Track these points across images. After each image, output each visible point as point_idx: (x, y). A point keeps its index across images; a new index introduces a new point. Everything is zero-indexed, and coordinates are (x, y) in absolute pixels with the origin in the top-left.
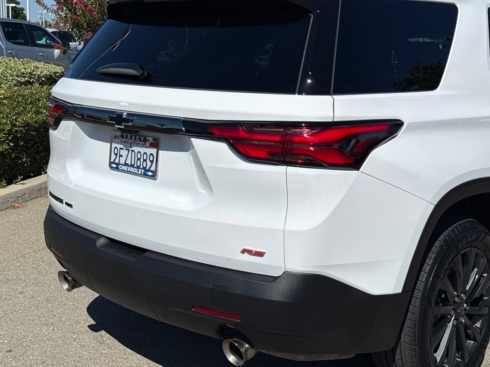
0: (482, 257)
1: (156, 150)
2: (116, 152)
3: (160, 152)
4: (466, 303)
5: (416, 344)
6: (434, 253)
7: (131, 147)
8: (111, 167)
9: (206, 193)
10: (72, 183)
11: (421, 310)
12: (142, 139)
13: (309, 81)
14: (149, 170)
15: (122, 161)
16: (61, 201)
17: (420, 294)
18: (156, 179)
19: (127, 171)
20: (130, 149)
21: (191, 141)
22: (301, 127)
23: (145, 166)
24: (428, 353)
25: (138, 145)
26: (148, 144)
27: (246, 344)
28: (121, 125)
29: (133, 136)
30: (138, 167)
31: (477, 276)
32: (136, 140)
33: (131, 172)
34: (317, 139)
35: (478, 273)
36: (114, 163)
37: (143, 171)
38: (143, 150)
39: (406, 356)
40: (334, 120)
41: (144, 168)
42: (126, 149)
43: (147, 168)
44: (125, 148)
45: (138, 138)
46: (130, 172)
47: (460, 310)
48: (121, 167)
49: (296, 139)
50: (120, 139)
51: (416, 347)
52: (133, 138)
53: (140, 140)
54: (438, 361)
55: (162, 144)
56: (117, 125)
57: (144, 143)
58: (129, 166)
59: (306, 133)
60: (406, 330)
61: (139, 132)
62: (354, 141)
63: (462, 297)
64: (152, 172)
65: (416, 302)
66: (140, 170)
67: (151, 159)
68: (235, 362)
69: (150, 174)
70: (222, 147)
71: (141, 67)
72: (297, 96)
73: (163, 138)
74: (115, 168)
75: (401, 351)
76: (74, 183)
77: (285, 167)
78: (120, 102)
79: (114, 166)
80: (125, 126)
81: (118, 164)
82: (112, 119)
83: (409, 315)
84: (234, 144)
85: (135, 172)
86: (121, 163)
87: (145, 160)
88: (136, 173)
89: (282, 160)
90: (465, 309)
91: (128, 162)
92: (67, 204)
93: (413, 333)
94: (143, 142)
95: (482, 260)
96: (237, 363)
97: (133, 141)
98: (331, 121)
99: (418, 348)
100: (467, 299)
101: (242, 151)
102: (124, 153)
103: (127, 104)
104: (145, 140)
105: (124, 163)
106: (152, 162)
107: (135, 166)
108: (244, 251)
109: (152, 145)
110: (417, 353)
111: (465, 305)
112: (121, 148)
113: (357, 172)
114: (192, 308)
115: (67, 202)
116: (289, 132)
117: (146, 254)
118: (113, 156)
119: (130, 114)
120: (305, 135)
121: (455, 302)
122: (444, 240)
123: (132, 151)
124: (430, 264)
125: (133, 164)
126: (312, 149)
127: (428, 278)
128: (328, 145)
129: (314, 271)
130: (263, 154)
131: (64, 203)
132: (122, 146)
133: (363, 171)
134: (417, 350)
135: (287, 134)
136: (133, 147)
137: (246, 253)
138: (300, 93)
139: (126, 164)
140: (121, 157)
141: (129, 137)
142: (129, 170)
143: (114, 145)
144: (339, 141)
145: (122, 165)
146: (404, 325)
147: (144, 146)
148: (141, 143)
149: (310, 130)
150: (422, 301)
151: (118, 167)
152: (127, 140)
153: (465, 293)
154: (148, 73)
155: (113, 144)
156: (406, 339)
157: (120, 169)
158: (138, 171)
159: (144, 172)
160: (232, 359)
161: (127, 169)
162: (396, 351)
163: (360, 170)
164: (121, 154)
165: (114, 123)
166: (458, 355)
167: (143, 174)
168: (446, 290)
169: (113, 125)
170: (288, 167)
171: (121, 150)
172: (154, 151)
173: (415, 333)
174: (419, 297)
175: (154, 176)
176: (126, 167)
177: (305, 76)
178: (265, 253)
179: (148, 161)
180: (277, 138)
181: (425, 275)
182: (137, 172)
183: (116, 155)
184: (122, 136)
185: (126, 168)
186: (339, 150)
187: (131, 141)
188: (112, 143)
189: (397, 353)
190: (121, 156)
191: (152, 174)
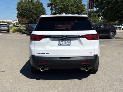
7: (64, 41)
8: (59, 45)
18: (70, 45)
55: (71, 40)
85: (65, 45)
87: (67, 43)
108: (89, 53)
112: (61, 42)
115: (46, 53)
147: (67, 40)
188: (58, 41)
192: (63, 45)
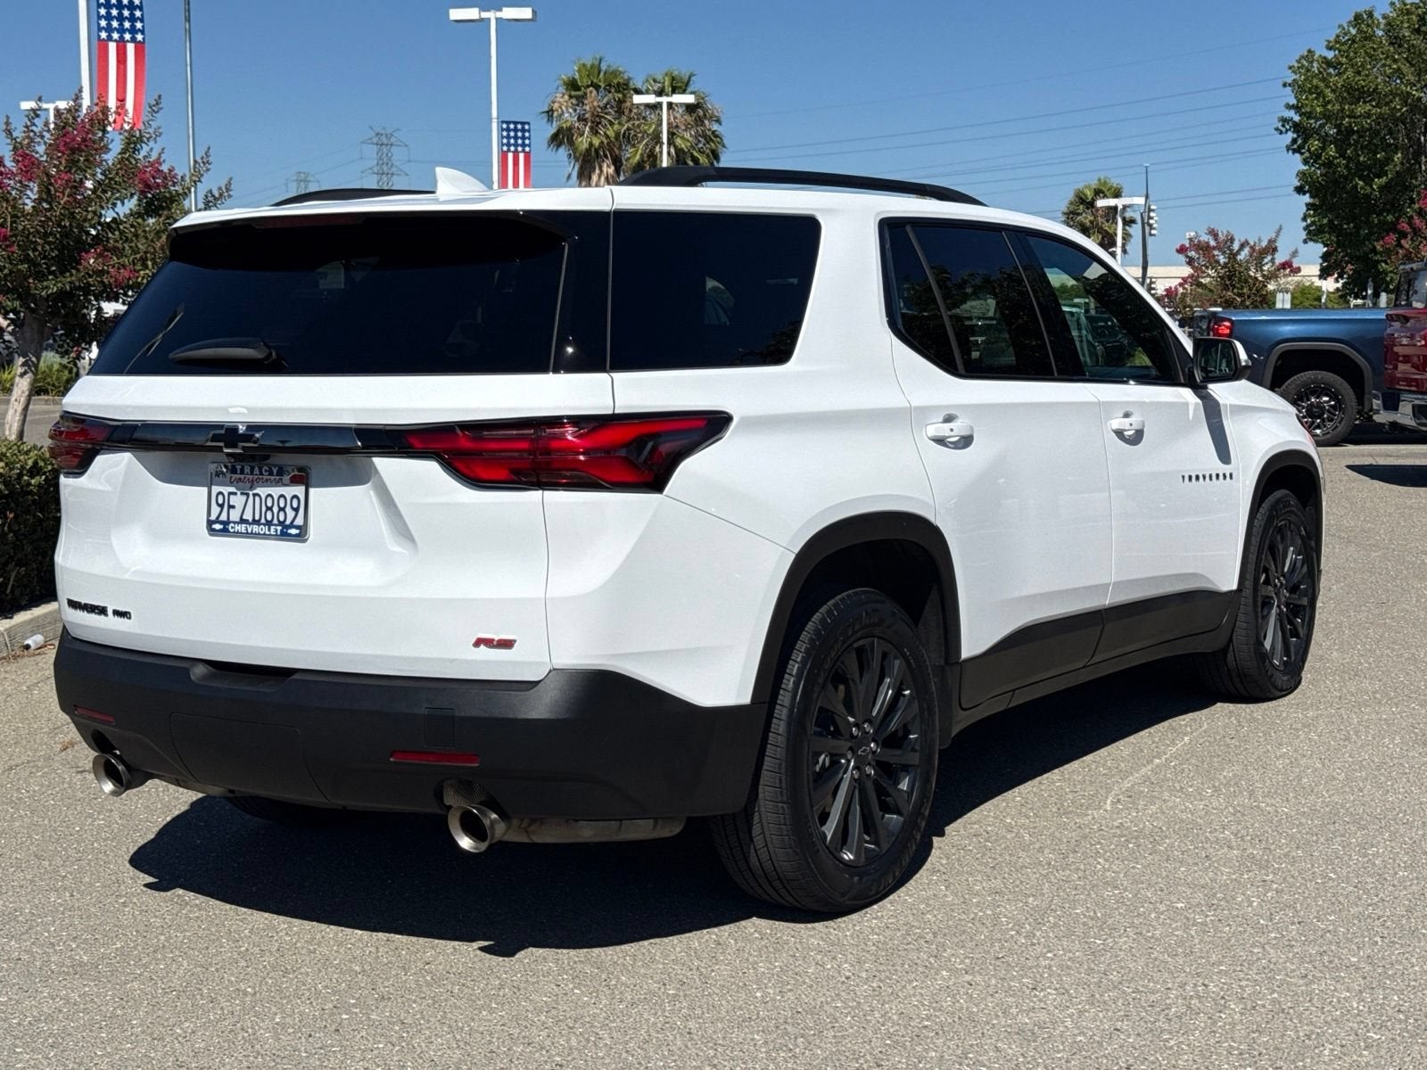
0: (896, 658)
1: (302, 488)
2: (220, 502)
3: (312, 490)
4: (874, 740)
5: (785, 799)
6: (804, 642)
7: (251, 488)
8: (212, 531)
9: (404, 551)
10: (128, 570)
11: (788, 740)
12: (275, 471)
13: (570, 350)
14: (292, 526)
15: (235, 515)
16: (102, 611)
17: (785, 711)
18: (307, 540)
19: (247, 533)
20: (251, 493)
21: (372, 463)
22: (562, 425)
23: (282, 519)
24: (806, 817)
25: (267, 483)
26: (286, 478)
27: (491, 812)
28: (236, 447)
29: (257, 469)
30: (269, 523)
31: (890, 692)
32: (261, 474)
33: (255, 534)
34: (588, 443)
35: (891, 686)
36: (217, 521)
37: (279, 528)
38: (276, 491)
39: (770, 825)
40: (616, 412)
41: (281, 523)
42: (242, 494)
43: (288, 522)
44: (239, 493)
45: (266, 471)
46: (252, 533)
47: (864, 751)
48: (232, 527)
49: (555, 444)
50: (229, 475)
51: (785, 806)
52: (256, 471)
53: (271, 474)
54: (829, 838)
55: (314, 476)
56: (227, 447)
57: (278, 478)
58: (250, 524)
59: (570, 433)
60: (766, 777)
61: (267, 457)
62: (650, 445)
63: (864, 728)
64: (297, 527)
65: (780, 726)
66: (272, 528)
67: (295, 505)
68: (472, 848)
69: (293, 531)
70: (431, 468)
71: (265, 344)
72: (551, 375)
73: (317, 464)
74: (220, 531)
75: (760, 818)
76: (133, 569)
77: (541, 492)
78: (231, 407)
79: (218, 527)
80: (244, 448)
81: (225, 523)
82: (215, 438)
83: (770, 750)
84: (451, 461)
85: (262, 533)
86: (231, 519)
87: (282, 509)
88: (264, 534)
89: (535, 480)
90: (874, 753)
91: (248, 516)
92: (117, 613)
93: (777, 781)
94: (279, 475)
95: (897, 663)
96: (475, 848)
97: (256, 477)
98: (611, 412)
99: (788, 808)
100: (876, 732)
101: (466, 471)
102: (238, 500)
103: (245, 411)
104: (281, 472)
105: (238, 520)
106: (296, 510)
107: (263, 521)
108: (478, 643)
109: (295, 481)
110: (787, 816)
111: (872, 745)
112: (230, 494)
113: (659, 495)
114: (391, 757)
115: (118, 609)
116: (543, 434)
117: (295, 677)
118: (215, 510)
119: (253, 427)
120: (570, 438)
121: (852, 735)
122: (820, 621)
123: (254, 495)
124: (799, 660)
125: (257, 518)
126: (582, 458)
127: (796, 685)
128: (608, 451)
129: (600, 665)
130: (503, 474)
131: (110, 612)
132: (233, 489)
133: (669, 495)
134: (787, 811)
135: (540, 438)
136: (255, 489)
137: (482, 647)
138: (556, 371)
139: (242, 521)
140: (231, 510)
141: (247, 470)
142: (250, 531)
143: (215, 489)
144: (627, 445)
145: (234, 523)
146: (761, 770)
147: (279, 483)
148: (272, 478)
149: (576, 429)
150: (789, 724)
151: (228, 529)
152: (242, 476)
153: (870, 722)
154: (277, 354)
155: (213, 487)
156: (767, 793)
157: (232, 530)
158: (269, 530)
159: (281, 531)
160: (465, 843)
161: (247, 530)
162: (752, 819)
163: (665, 492)
164: (231, 503)
165: (222, 444)
166: (867, 838)
167: (279, 533)
168: (832, 709)
169: (219, 449)
170: (546, 492)
171: (231, 496)
172: (299, 490)
173: (780, 780)
174: (784, 717)
175: (302, 536)
176: (244, 525)
177: (562, 343)
178: (515, 641)
179: (288, 509)
180: (525, 445)
181: (792, 680)
182: (267, 532)
183: (221, 506)
184: (234, 471)
185: (243, 528)
186: (626, 458)
187: (251, 477)
188: (211, 485)
189: (755, 823)
190: (231, 507)
191: (297, 531)
192: (252, 529)
